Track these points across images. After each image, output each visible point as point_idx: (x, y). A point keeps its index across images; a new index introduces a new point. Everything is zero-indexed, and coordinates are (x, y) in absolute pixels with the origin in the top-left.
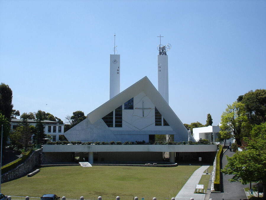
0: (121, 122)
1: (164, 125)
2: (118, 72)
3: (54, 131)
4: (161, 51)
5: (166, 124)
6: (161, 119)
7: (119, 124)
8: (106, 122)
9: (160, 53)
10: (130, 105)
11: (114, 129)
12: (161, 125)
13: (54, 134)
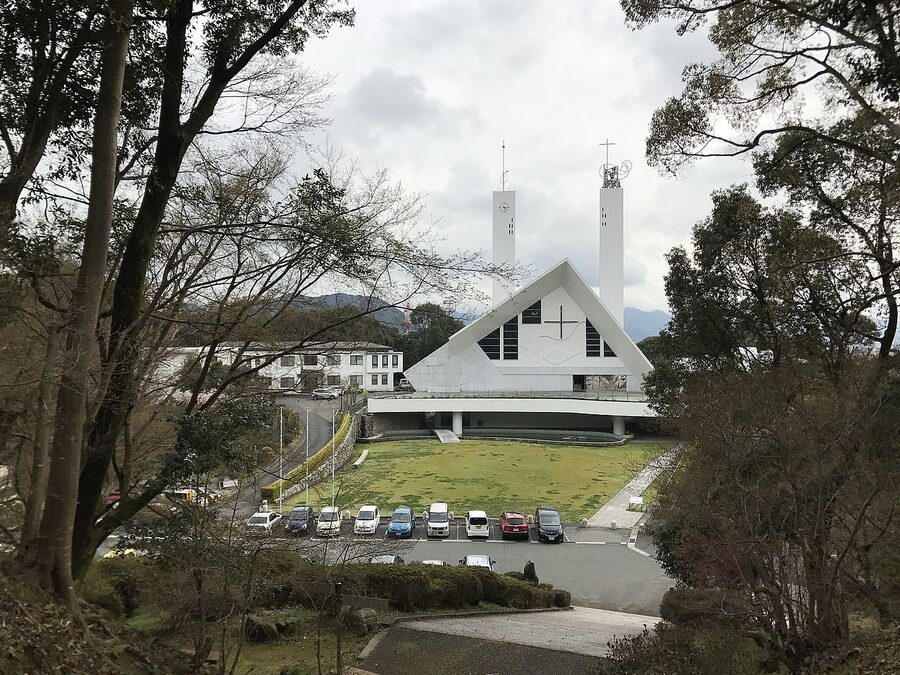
0: (516, 349)
1: (605, 356)
2: (511, 229)
3: (385, 365)
4: (609, 178)
5: (609, 353)
6: (598, 342)
7: (512, 354)
8: (485, 349)
9: (607, 184)
10: (533, 315)
11: (502, 363)
12: (598, 354)
13: (384, 370)
